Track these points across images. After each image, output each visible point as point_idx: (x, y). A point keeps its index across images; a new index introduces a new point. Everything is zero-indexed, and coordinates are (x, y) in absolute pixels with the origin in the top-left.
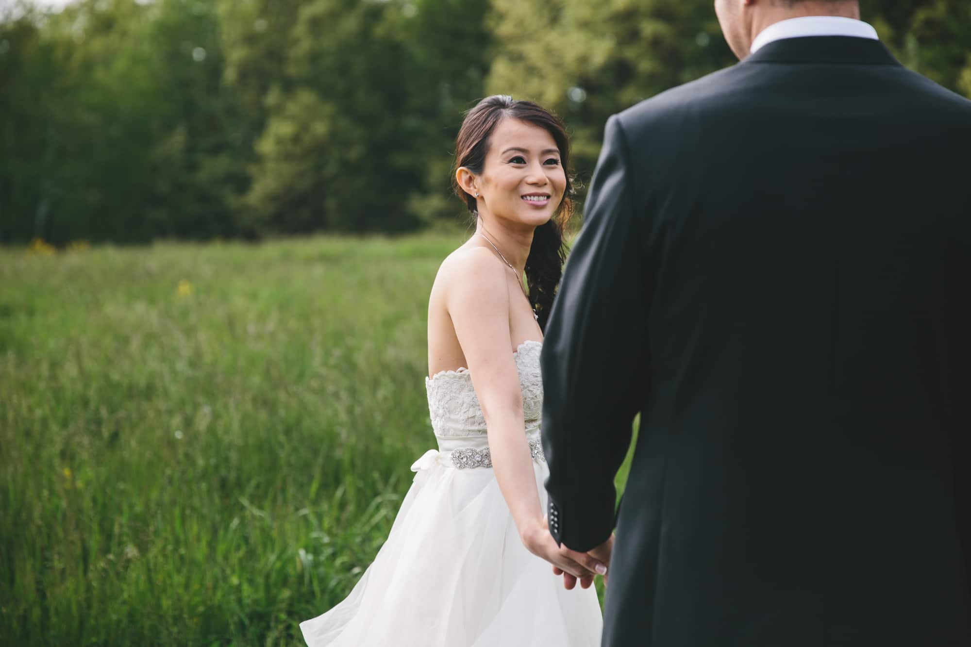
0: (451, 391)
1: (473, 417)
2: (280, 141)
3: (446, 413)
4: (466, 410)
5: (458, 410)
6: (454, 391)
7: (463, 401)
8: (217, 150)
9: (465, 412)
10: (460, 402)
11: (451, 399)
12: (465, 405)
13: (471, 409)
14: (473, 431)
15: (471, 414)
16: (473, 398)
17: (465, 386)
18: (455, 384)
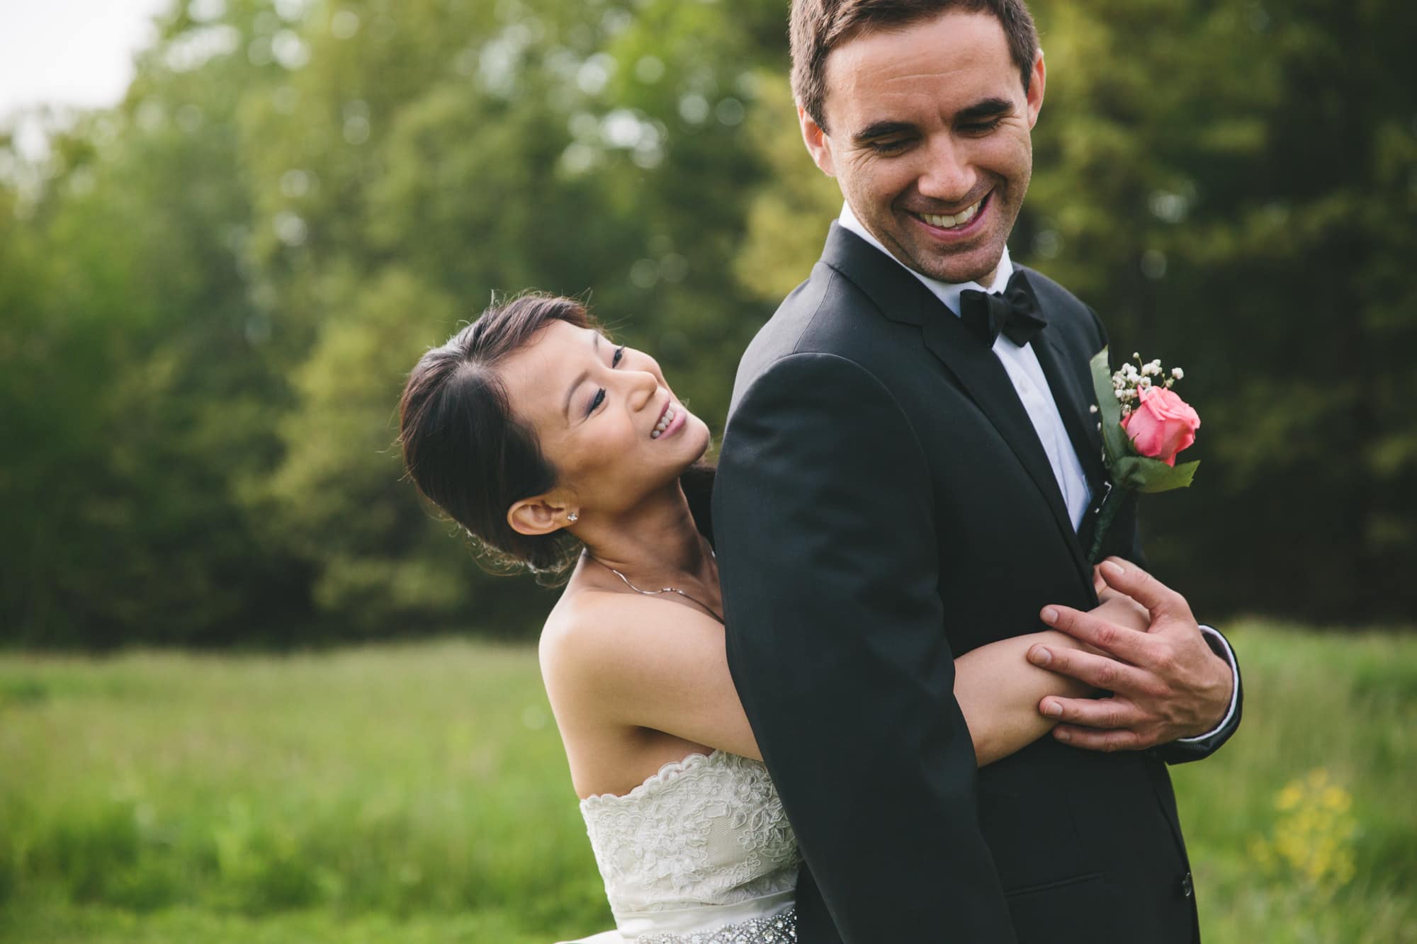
0: (618, 831)
1: (668, 877)
2: (342, 369)
3: (617, 872)
4: (652, 865)
5: (638, 865)
6: (623, 830)
7: (643, 849)
8: (234, 390)
9: (650, 869)
10: (638, 851)
11: (620, 847)
12: (647, 856)
13: (661, 863)
14: (669, 903)
15: (661, 873)
16: (661, 840)
17: (641, 820)
18: (622, 816)
